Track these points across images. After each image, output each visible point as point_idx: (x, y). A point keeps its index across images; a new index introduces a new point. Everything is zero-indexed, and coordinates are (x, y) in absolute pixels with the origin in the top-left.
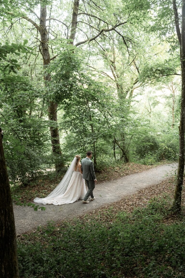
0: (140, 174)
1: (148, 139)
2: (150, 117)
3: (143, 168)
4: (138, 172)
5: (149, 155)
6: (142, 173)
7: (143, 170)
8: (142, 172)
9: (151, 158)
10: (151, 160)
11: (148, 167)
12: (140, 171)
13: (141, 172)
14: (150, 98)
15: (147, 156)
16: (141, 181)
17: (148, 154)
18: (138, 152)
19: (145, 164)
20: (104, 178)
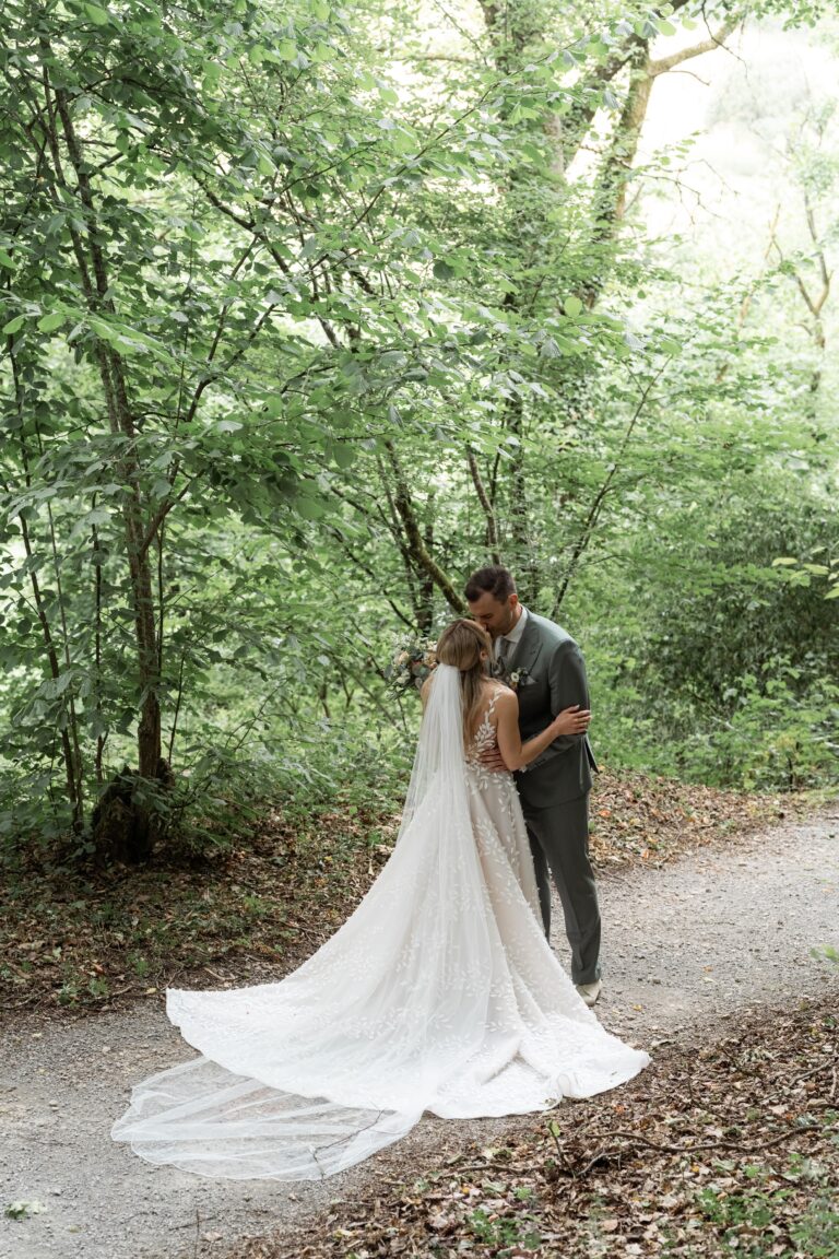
0: (647, 881)
1: (768, 533)
2: (822, 343)
3: (687, 820)
4: (625, 867)
5: (770, 685)
6: (670, 869)
7: (683, 840)
8: (673, 859)
9: (789, 713)
10: (788, 737)
11: (751, 805)
12: (653, 848)
13: (666, 860)
14: (818, 164)
15: (754, 696)
16: (642, 966)
17: (770, 674)
18: (670, 661)
19: (725, 774)
20: (230, 934)
